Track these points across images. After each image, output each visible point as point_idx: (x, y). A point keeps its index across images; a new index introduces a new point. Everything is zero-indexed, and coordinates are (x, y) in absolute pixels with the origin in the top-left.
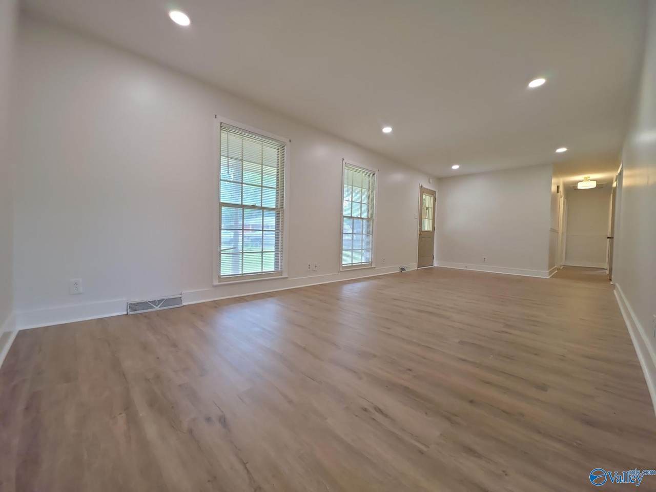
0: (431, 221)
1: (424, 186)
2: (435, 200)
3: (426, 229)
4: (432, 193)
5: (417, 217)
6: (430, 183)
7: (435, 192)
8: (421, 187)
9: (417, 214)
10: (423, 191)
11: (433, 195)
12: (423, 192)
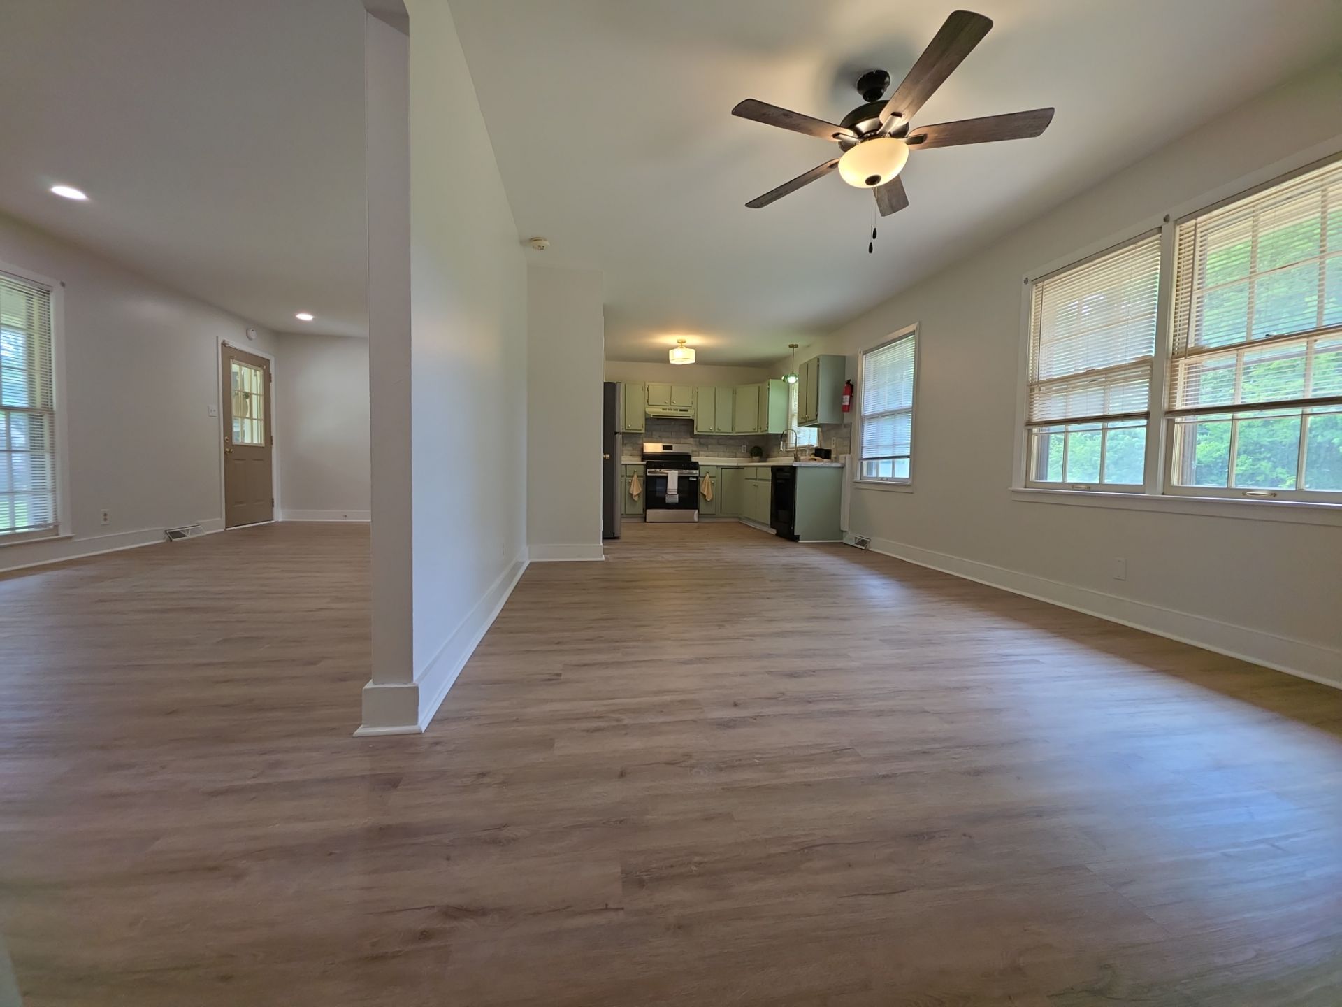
0: (261, 424)
1: (233, 343)
2: (267, 379)
3: (247, 440)
4: (259, 363)
5: (215, 414)
6: (250, 339)
7: (268, 360)
8: (224, 344)
9: (216, 408)
10: (230, 354)
11: (260, 366)
12: (232, 358)
